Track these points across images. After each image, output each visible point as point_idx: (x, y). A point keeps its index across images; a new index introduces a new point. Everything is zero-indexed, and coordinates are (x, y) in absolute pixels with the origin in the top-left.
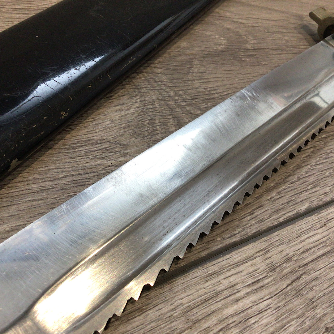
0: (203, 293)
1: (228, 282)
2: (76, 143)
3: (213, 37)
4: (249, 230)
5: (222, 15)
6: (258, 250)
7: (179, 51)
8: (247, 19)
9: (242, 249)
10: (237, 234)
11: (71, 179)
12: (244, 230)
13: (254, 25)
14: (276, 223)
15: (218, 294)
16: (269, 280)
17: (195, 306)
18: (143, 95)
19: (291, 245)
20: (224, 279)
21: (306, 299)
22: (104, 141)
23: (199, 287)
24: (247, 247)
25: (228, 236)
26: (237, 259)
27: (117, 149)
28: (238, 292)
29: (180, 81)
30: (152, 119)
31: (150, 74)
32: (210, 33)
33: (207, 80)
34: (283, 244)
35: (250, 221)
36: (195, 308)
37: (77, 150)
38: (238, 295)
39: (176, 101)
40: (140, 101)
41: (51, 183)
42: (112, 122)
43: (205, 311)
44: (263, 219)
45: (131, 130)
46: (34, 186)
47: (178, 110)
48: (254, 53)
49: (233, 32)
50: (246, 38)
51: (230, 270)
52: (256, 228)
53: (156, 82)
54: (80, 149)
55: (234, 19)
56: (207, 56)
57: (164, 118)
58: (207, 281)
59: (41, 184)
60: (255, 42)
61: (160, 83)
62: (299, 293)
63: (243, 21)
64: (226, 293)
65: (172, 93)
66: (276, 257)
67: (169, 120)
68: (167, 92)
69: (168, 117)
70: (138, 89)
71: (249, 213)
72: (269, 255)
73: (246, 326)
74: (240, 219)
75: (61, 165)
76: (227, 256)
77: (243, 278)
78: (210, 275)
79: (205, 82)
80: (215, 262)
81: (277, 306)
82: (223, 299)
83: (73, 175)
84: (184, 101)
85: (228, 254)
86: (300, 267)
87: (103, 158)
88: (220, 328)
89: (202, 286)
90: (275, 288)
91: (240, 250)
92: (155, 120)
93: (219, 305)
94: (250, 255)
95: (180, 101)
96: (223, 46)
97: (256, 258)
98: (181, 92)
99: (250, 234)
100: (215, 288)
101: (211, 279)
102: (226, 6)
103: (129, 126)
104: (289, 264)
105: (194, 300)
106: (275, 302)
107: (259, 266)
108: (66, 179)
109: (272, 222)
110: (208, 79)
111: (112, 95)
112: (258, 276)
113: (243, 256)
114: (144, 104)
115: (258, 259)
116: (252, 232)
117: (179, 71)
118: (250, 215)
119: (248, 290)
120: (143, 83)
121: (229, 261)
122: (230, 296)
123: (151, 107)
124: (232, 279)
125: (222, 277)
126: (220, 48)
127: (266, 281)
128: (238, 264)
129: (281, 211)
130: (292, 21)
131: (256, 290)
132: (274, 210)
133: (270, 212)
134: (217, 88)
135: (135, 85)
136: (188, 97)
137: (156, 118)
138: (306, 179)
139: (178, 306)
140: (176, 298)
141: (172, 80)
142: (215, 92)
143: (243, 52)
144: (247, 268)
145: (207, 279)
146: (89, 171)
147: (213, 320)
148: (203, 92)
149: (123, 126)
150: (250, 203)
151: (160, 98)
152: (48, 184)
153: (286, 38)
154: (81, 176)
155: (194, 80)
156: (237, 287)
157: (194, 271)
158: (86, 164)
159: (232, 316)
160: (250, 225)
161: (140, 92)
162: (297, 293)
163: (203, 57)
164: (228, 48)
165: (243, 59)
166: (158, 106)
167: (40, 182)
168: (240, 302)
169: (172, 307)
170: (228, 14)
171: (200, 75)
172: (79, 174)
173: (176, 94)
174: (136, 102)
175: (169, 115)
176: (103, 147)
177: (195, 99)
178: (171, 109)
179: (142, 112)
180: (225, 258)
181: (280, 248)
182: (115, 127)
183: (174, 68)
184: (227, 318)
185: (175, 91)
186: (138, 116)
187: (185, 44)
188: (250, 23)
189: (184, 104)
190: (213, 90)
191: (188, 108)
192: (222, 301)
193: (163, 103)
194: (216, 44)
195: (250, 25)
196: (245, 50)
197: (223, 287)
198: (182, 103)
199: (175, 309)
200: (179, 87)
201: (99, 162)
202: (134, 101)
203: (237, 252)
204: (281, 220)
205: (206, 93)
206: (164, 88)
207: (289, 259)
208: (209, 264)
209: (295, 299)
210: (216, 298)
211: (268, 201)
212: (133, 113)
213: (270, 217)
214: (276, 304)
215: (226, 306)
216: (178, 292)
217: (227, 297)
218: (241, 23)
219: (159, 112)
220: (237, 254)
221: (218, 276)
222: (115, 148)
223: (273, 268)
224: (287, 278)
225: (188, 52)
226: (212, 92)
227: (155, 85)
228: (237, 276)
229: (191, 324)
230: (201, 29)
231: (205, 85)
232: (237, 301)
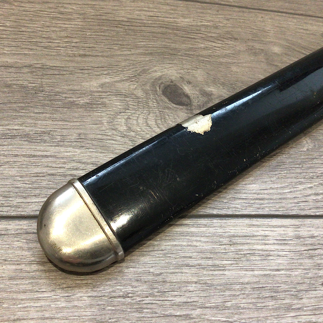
0: (245, 232)
4: (291, 211)
6: (292, 224)
10: (281, 211)
12: (287, 210)
14: (312, 214)
16: (293, 242)
19: (318, 230)
20: (262, 230)
21: (314, 262)
23: (244, 228)
24: (286, 220)
26: (275, 224)
28: (268, 240)
34: (313, 227)
36: (237, 237)
38: (267, 242)
43: (242, 241)
44: (303, 209)
51: (267, 227)
52: (296, 212)
62: (311, 257)
64: (260, 238)
66: (303, 232)
72: (299, 230)
73: (265, 258)
74: (287, 203)
76: (269, 220)
77: (274, 234)
81: (292, 257)
86: (319, 244)
88: (249, 252)
89: (246, 229)
90: (295, 248)
93: (253, 242)
97: (289, 228)
99: (290, 214)
100: (253, 232)
104: (311, 240)
105: (238, 233)
106: (292, 255)
107: (289, 233)
109: (310, 212)
112: (285, 238)
113: (280, 224)
115: (290, 229)
119: (275, 242)
121: (269, 223)
122: (262, 240)
124: (266, 232)
125: (260, 229)
127: (290, 242)
129: (321, 209)
131: (281, 244)
132: (315, 207)
133: (311, 207)
139: (227, 232)
140: (227, 228)
144: (281, 231)
145: (250, 226)
147: (246, 247)
156: (269, 238)
159: (259, 250)
160: (292, 209)
162: (309, 257)
168: (267, 245)
169: (224, 231)
181: (309, 229)
184: (255, 250)
192: (255, 241)
197: (260, 234)
199: (225, 232)
204: (318, 214)
207: (313, 237)
208: (255, 219)
209: (307, 259)
210: (252, 238)
211: (313, 200)
213: (310, 209)
214: (291, 256)
215: (258, 244)
216: (230, 225)
217: (259, 240)
220: (276, 221)
223: (298, 237)
224: (306, 246)
228: (271, 232)
229: (231, 243)
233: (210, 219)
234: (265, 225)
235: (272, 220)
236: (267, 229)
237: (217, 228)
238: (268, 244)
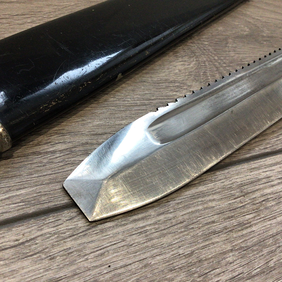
0: (250, 178)
1: (265, 174)
2: (159, 81)
3: (240, 26)
4: (276, 146)
5: (244, 13)
7: (218, 32)
8: (261, 17)
9: (273, 157)
10: (268, 148)
11: (159, 101)
12: (273, 146)
13: (267, 21)
15: (259, 180)
17: (246, 184)
18: (197, 57)
20: (263, 172)
22: (176, 82)
23: (247, 174)
24: (276, 156)
25: (263, 148)
26: (270, 162)
27: (185, 87)
28: (272, 181)
29: (221, 51)
30: (205, 72)
31: (201, 45)
32: (238, 23)
33: (239, 52)
35: (277, 142)
37: (160, 85)
38: (272, 183)
39: (220, 63)
40: (196, 60)
41: (147, 101)
42: (180, 71)
43: (251, 188)
45: (192, 77)
46: (138, 102)
47: (221, 68)
48: (269, 39)
49: (253, 24)
50: (262, 29)
51: (265, 168)
52: (281, 146)
53: (205, 50)
54: (162, 84)
55: (253, 16)
56: (238, 37)
57: (212, 73)
58: (251, 172)
59: (142, 101)
60: (269, 32)
61: (207, 51)
63: (259, 18)
64: (264, 180)
65: (216, 58)
67: (216, 74)
68: (213, 57)
69: (215, 72)
70: (193, 53)
71: (275, 136)
73: (279, 201)
74: (270, 139)
75: (152, 92)
76: (264, 160)
77: (275, 174)
78: (254, 168)
79: (238, 53)
80: (255, 162)
82: (263, 184)
83: (160, 99)
84: (224, 63)
85: (263, 158)
87: (177, 92)
88: (263, 199)
89: (248, 174)
91: (271, 157)
92: (207, 73)
93: (261, 186)
94: (278, 161)
95: (222, 63)
96: (247, 33)
98: (222, 58)
99: (278, 149)
100: (257, 176)
101: (254, 171)
102: (246, 8)
103: (191, 75)
105: (244, 181)
108: (156, 100)
110: (239, 51)
111: (177, 55)
113: (274, 162)
114: (199, 62)
116: (278, 148)
117: (219, 45)
118: (276, 138)
119: (279, 181)
120: (196, 49)
121: (265, 162)
122: (267, 182)
123: (204, 65)
124: (268, 173)
125: (261, 171)
126: (245, 33)
128: (271, 165)
134: (246, 58)
135: (192, 50)
136: (227, 61)
137: (207, 72)
139: (234, 182)
140: (233, 178)
141: (215, 50)
142: (244, 60)
144: (277, 168)
145: (251, 170)
146: (169, 98)
147: (257, 194)
148: (237, 59)
149: (187, 74)
150: (275, 131)
151: (208, 60)
152: (146, 102)
154: (165, 100)
155: (230, 51)
156: (272, 178)
157: (242, 165)
158: (167, 94)
159: (270, 194)
161: (195, 55)
163: (235, 38)
164: (250, 34)
165: (262, 42)
166: (207, 65)
167: (141, 100)
168: (274, 187)
169: (231, 182)
170: (248, 13)
171: (234, 48)
172: (164, 99)
173: (219, 58)
174: (193, 61)
175: (216, 71)
176: (176, 85)
177: (232, 63)
178: (217, 68)
179: (198, 67)
180: (262, 160)
182: (182, 74)
183: (216, 42)
184: (267, 194)
185: (218, 57)
186: (196, 69)
187: (221, 28)
188: (264, 20)
189: (225, 65)
190: (243, 59)
191: (228, 68)
193: (211, 63)
194: (242, 30)
195: (264, 21)
196: (262, 37)
197: (263, 177)
198: (223, 65)
199: (232, 184)
200: (220, 54)
201: (175, 93)
202: (192, 60)
203: (269, 158)
205: (239, 60)
206: (211, 54)
208: (252, 162)
210: (259, 182)
212: (192, 68)
215: (266, 188)
216: (233, 174)
217: (265, 183)
218: (257, 19)
219: (209, 69)
220: (270, 159)
221: (259, 170)
222: (184, 86)
225: (224, 34)
226: (243, 60)
227: (205, 52)
228: (271, 172)
229: (244, 194)
230: (231, 20)
231: (237, 55)
232: (273, 186)
233: (212, 173)
234: (262, 166)
235: (266, 159)
236: (266, 170)
237: (223, 181)
238: (274, 186)
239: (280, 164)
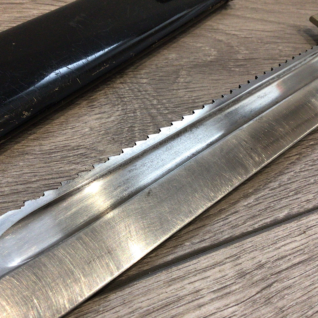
0: (164, 298)
1: (192, 287)
2: (52, 149)
3: (203, 48)
4: (220, 235)
5: (215, 28)
6: (228, 256)
7: (166, 62)
8: (240, 30)
9: (211, 254)
10: (207, 239)
11: (43, 183)
12: (215, 235)
13: (247, 36)
14: (250, 229)
15: (180, 299)
16: (237, 287)
17: (155, 310)
18: (125, 104)
19: (265, 252)
20: (189, 284)
21: (276, 308)
22: (80, 147)
23: (161, 291)
24: (217, 252)
25: (198, 240)
26: (205, 265)
27: (93, 155)
28: (202, 298)
29: (164, 90)
30: (131, 126)
31: (135, 84)
32: (201, 45)
33: (192, 90)
34: (256, 250)
35: (223, 227)
36: (154, 312)
37: (53, 155)
38: (201, 301)
39: (158, 109)
40: (122, 110)
41: (23, 186)
42: (91, 129)
44: (236, 225)
45: (109, 136)
46: (6, 189)
47: (159, 117)
48: (245, 63)
49: (225, 43)
50: (237, 49)
51: (195, 275)
52: (229, 234)
53: (140, 91)
54: (56, 155)
55: (227, 31)
56: (195, 66)
57: (143, 126)
58: (170, 286)
59: (13, 188)
60: (247, 52)
61: (144, 93)
62: (268, 301)
63: (236, 33)
64: (189, 298)
65: (155, 102)
66: (247, 263)
67: (149, 128)
68: (150, 101)
69: (149, 125)
70: (121, 98)
71: (222, 218)
72: (240, 261)
74: (212, 224)
75: (35, 169)
76: (195, 261)
77: (209, 284)
78: (174, 279)
79: (191, 91)
80: (180, 267)
81: (243, 313)
82: (185, 304)
83: (45, 179)
84: (166, 108)
85: (195, 259)
86: (272, 275)
87: (78, 163)
89: (164, 291)
90: (242, 295)
91: (209, 255)
92: (135, 127)
93: (181, 309)
94: (219, 261)
95: (162, 109)
96: (213, 57)
97: (224, 264)
98: (164, 101)
99: (221, 240)
100: (178, 293)
101: (175, 284)
102: (220, 19)
103: (108, 133)
104: (260, 272)
105: (154, 304)
106: (242, 309)
107: (227, 272)
108: (38, 182)
109: (246, 228)
110: (194, 88)
111: (94, 104)
112: (225, 283)
113: (212, 262)
114: (126, 112)
115: (227, 265)
116: (224, 238)
117: (165, 81)
118: (223, 221)
119: (213, 296)
120: (127, 92)
121: (196, 266)
122: (193, 301)
123: (132, 115)
124: (197, 284)
125: (187, 282)
126: (209, 59)
127: (234, 288)
128: (205, 270)
129: (258, 217)
130: (288, 31)
131: (222, 297)
132: (249, 216)
133: (245, 218)
134: (202, 97)
135: (118, 95)
136: (171, 105)
137: (136, 125)
138: (288, 186)
139: (136, 309)
140: (136, 302)
141: (156, 90)
142: (198, 101)
143: (233, 62)
144: (214, 273)
145: (170, 283)
146: (62, 175)
148: (187, 100)
149: (101, 133)
150: (225, 209)
151: (142, 107)
152: (20, 187)
153: (280, 48)
154: (53, 180)
155: (179, 89)
156: (201, 293)
157: (157, 275)
158: (60, 169)
160: (222, 230)
161: (122, 101)
162: (266, 301)
163: (191, 68)
164: (217, 59)
165: (233, 69)
166: (139, 114)
167: (12, 186)
168: (202, 308)
169: (130, 310)
170: (221, 27)
171: (186, 84)
172: (52, 178)
173: (159, 103)
174: (117, 111)
175: (150, 123)
176: (79, 153)
177: (178, 107)
178: (153, 117)
179: (122, 119)
180: (191, 263)
181: (252, 255)
182: (94, 134)
183: (160, 78)
185: (158, 100)
186: (118, 123)
187: (174, 55)
188: (243, 34)
189: (167, 112)
190: (197, 99)
191: (170, 116)
192: (184, 306)
193: (145, 111)
194: (205, 55)
195: (243, 36)
196: (235, 61)
197: (187, 292)
198: (164, 111)
199: (133, 312)
200: (162, 96)
201: (74, 166)
202: (115, 109)
203: (205, 257)
204: (256, 226)
205: (191, 101)
206: (148, 97)
207: (261, 266)
208: (174, 268)
209: (264, 307)
210: (178, 303)
211: (244, 207)
212: (113, 121)
213: (244, 223)
214: (242, 311)
215: (187, 312)
216: (138, 295)
217: (189, 303)
218: (234, 35)
219: (140, 120)
220: (205, 259)
221: (182, 280)
222: (91, 153)
223: (242, 275)
224: (257, 286)
225: (176, 63)
226: (197, 101)
227: (139, 94)
228: (202, 281)
230: (191, 41)
231: (189, 94)
232: (200, 306)
233: (102, 297)
234: (190, 273)
235: (199, 259)
236: (196, 278)
237: (117, 309)
238: (203, 305)
239: (220, 266)
